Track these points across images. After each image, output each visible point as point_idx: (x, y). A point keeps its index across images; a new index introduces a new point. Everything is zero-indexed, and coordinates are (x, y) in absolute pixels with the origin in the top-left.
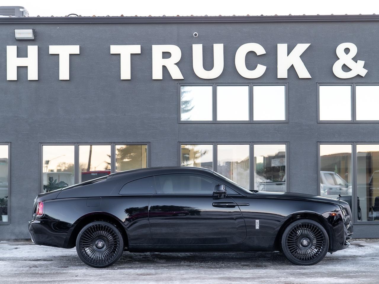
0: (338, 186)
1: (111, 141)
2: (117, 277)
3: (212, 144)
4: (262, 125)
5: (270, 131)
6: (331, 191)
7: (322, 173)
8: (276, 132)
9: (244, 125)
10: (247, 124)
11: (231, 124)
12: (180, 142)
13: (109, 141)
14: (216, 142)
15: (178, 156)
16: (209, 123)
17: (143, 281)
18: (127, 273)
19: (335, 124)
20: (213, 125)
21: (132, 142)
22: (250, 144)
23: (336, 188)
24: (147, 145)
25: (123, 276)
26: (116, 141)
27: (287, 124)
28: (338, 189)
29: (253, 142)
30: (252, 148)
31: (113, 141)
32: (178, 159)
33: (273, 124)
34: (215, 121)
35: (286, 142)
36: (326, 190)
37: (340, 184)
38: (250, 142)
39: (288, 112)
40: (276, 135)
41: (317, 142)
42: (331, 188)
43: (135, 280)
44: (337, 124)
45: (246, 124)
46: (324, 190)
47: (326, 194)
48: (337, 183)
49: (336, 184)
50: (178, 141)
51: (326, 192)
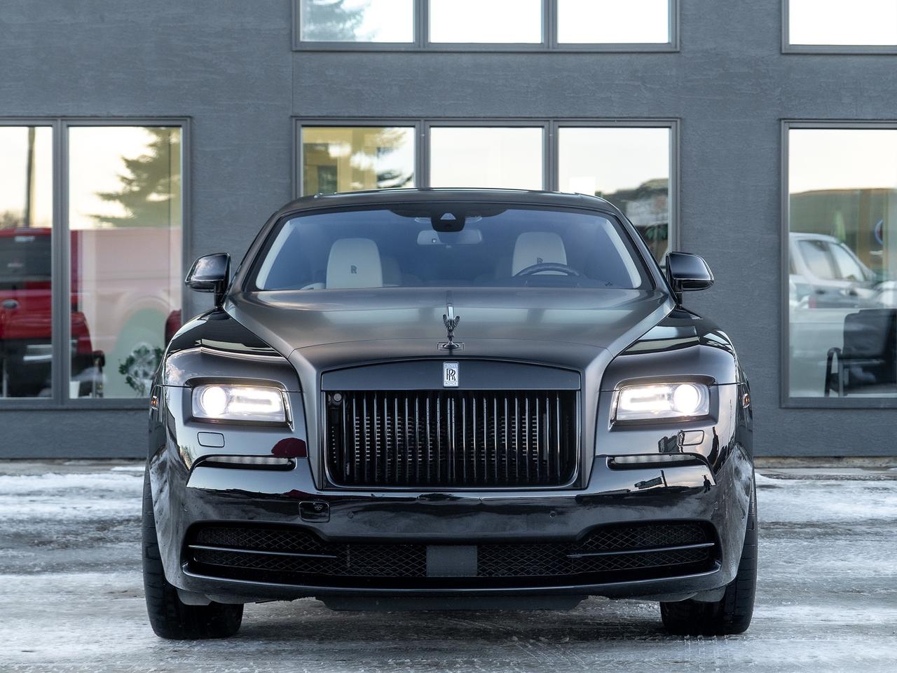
0: (845, 285)
1: (52, 113)
2: (29, 603)
3: (412, 124)
4: (587, 59)
5: (617, 82)
6: (823, 298)
7: (794, 237)
8: (636, 83)
9: (523, 58)
10: (536, 56)
11: (478, 56)
12: (297, 118)
13: (47, 113)
14: (427, 119)
15: (291, 168)
16: (403, 49)
17: (121, 620)
18: (71, 589)
19: (842, 59)
20: (417, 57)
21: (127, 114)
22: (546, 124)
23: (838, 291)
24: (179, 126)
25: (53, 598)
26: (70, 112)
27: (677, 54)
28: (843, 292)
29: (556, 119)
30: (551, 139)
31: (60, 114)
32: (291, 178)
33: (624, 57)
34: (422, 45)
35: (673, 120)
36: (806, 299)
37: (852, 278)
38: (547, 119)
39: (681, 14)
40: (636, 95)
41: (780, 120)
42: (822, 289)
43: (93, 615)
44: (849, 58)
45: (531, 56)
46: (799, 298)
47: (806, 307)
48: (840, 274)
49: (838, 276)
50: (291, 114)
51: (804, 303)
